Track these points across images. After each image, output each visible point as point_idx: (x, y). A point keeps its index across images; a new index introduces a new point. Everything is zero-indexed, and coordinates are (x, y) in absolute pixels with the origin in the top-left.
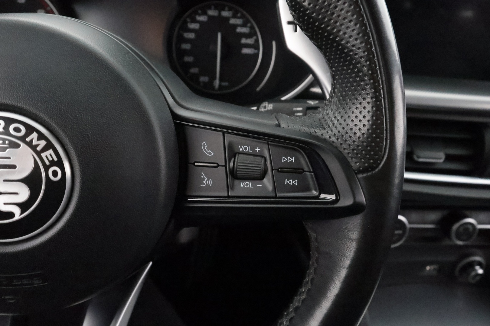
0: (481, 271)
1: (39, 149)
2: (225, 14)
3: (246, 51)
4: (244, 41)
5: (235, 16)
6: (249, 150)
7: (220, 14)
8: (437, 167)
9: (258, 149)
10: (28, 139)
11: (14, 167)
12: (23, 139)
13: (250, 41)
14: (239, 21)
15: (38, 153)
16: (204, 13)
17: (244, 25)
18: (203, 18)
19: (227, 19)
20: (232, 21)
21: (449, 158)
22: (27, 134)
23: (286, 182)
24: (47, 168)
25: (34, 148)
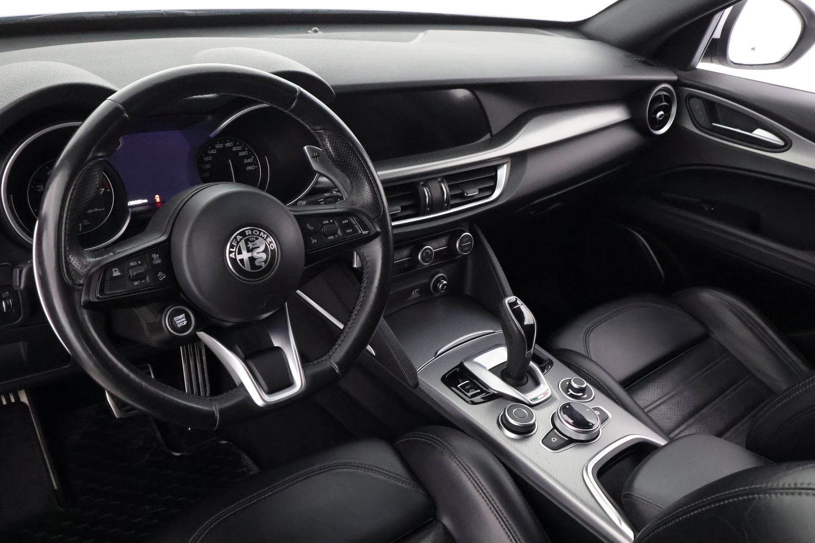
0: (445, 282)
1: (265, 238)
2: (228, 145)
3: (249, 168)
4: (246, 161)
5: (235, 145)
6: (327, 222)
7: (224, 145)
8: (399, 215)
9: (331, 221)
10: (261, 235)
11: (259, 247)
12: (259, 235)
13: (249, 161)
14: (239, 148)
15: (265, 240)
16: (214, 148)
17: (243, 150)
18: (213, 152)
19: (231, 148)
20: (234, 149)
21: (404, 208)
22: (260, 233)
23: (347, 231)
24: (269, 245)
25: (263, 238)
